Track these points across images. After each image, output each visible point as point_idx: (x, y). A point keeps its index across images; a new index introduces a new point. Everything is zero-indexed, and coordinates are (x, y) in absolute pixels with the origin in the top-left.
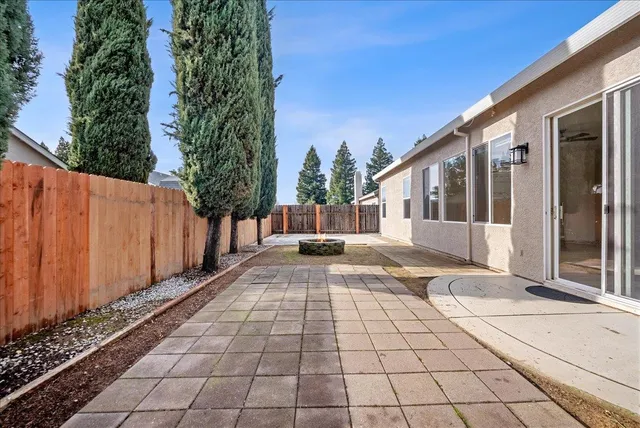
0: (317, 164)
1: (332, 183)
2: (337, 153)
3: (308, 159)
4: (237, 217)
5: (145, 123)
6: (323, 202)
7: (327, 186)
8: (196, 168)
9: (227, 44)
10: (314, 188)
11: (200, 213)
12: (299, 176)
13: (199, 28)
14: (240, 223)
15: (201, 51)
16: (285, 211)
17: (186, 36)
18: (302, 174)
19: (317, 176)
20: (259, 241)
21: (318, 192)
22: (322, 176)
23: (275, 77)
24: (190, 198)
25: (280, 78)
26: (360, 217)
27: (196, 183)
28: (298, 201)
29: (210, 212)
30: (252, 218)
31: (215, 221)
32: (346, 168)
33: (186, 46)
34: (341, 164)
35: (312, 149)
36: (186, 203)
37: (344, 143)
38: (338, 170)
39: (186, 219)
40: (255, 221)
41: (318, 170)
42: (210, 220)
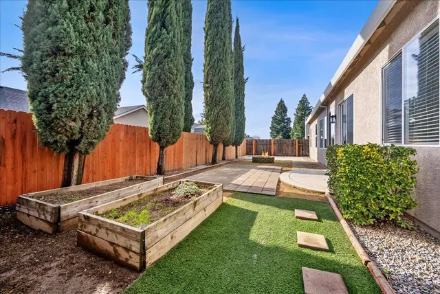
0: (285, 110)
1: (295, 124)
2: (299, 103)
3: (278, 108)
4: (225, 145)
5: (191, 105)
6: (289, 137)
7: (292, 125)
8: (210, 128)
9: (220, 85)
10: (282, 127)
11: (211, 143)
12: (271, 120)
13: (211, 81)
14: (227, 148)
15: (212, 89)
16: (254, 142)
17: (207, 85)
18: (274, 118)
19: (284, 119)
20: (236, 157)
21: (285, 129)
22: (289, 119)
23: (245, 78)
24: (208, 138)
25: (247, 79)
26: (299, 147)
27: (210, 133)
28: (271, 136)
29: (214, 143)
30: (233, 146)
31: (216, 146)
32: (305, 113)
33: (208, 87)
34: (302, 110)
35: (282, 101)
36: (207, 139)
37: (305, 95)
38: (299, 114)
39: (206, 145)
40: (235, 147)
41: (286, 115)
42: (214, 145)
